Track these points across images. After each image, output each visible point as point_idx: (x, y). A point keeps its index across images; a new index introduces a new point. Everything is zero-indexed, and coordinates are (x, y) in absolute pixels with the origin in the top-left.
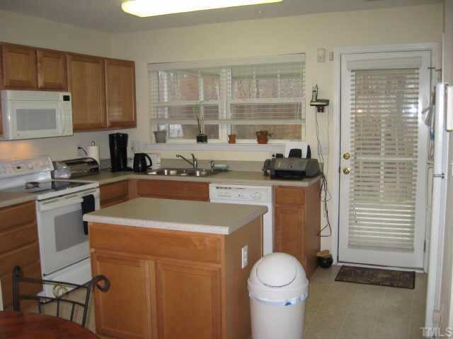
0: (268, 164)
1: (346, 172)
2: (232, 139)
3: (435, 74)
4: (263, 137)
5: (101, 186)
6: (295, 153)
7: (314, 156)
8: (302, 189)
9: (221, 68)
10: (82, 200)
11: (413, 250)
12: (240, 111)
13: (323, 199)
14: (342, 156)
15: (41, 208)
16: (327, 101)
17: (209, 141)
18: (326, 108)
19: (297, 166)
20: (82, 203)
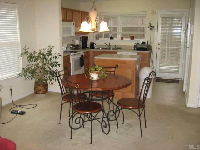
0: (135, 46)
1: (159, 49)
2: (122, 38)
3: (187, 19)
4: (132, 38)
5: (84, 52)
6: (143, 43)
7: (149, 44)
8: (147, 53)
9: (119, 15)
10: (81, 56)
11: (179, 73)
12: (124, 29)
13: (151, 57)
14: (158, 44)
15: (71, 58)
16: (154, 27)
17: (114, 39)
18: (153, 29)
19: (144, 46)
20: (81, 57)
